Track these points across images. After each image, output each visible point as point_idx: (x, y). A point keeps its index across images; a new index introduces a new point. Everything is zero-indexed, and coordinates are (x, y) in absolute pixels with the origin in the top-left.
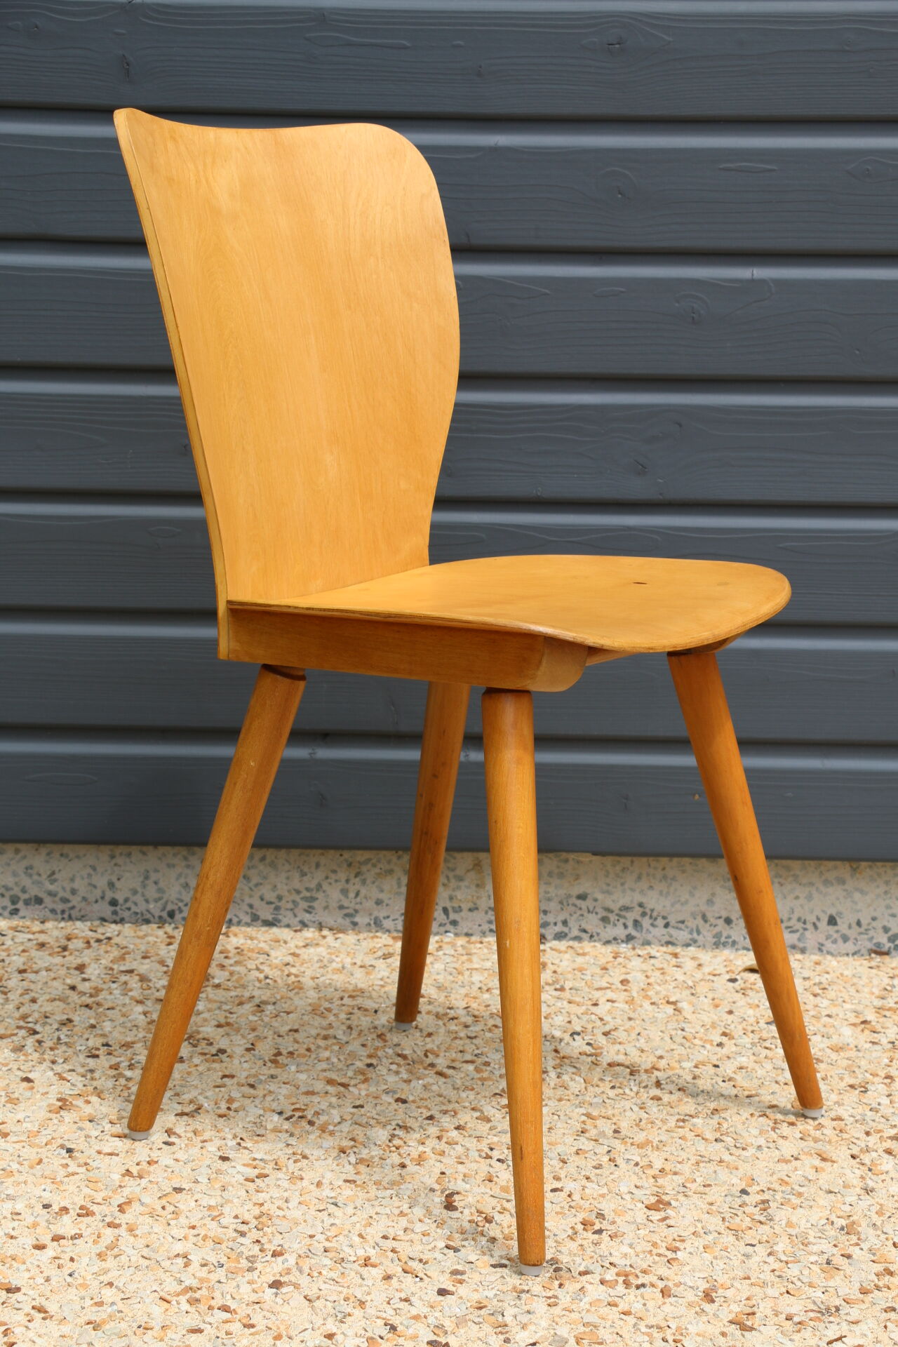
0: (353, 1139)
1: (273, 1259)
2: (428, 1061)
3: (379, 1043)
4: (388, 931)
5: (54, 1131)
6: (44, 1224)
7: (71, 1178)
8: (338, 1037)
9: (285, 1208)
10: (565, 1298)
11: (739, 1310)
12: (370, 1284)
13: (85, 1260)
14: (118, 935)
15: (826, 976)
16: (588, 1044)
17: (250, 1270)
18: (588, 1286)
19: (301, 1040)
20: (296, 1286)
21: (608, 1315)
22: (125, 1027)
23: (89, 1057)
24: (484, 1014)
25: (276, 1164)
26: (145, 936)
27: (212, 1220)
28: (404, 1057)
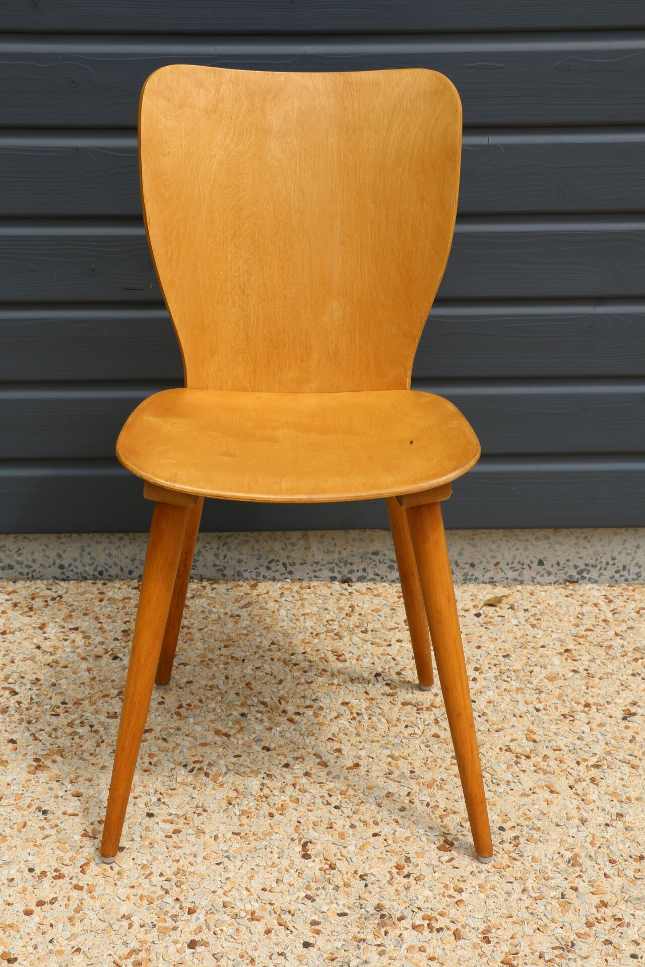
0: (236, 790)
1: (189, 916)
2: (282, 707)
3: (248, 692)
4: (247, 579)
5: (33, 792)
6: (30, 889)
7: (47, 840)
8: (220, 687)
9: (194, 863)
10: (390, 947)
11: (507, 950)
12: (257, 940)
13: (61, 926)
14: (66, 593)
15: (539, 607)
16: (387, 684)
17: (174, 929)
18: (405, 933)
19: (195, 692)
20: (206, 944)
21: (420, 961)
22: (75, 684)
23: (53, 715)
24: (316, 659)
25: (186, 819)
26: (85, 592)
27: (146, 878)
28: (265, 704)
